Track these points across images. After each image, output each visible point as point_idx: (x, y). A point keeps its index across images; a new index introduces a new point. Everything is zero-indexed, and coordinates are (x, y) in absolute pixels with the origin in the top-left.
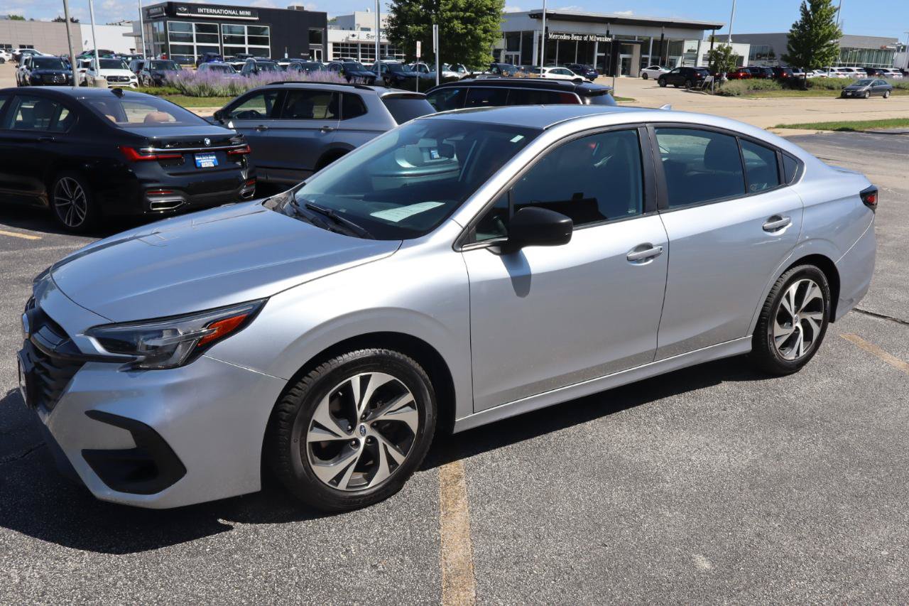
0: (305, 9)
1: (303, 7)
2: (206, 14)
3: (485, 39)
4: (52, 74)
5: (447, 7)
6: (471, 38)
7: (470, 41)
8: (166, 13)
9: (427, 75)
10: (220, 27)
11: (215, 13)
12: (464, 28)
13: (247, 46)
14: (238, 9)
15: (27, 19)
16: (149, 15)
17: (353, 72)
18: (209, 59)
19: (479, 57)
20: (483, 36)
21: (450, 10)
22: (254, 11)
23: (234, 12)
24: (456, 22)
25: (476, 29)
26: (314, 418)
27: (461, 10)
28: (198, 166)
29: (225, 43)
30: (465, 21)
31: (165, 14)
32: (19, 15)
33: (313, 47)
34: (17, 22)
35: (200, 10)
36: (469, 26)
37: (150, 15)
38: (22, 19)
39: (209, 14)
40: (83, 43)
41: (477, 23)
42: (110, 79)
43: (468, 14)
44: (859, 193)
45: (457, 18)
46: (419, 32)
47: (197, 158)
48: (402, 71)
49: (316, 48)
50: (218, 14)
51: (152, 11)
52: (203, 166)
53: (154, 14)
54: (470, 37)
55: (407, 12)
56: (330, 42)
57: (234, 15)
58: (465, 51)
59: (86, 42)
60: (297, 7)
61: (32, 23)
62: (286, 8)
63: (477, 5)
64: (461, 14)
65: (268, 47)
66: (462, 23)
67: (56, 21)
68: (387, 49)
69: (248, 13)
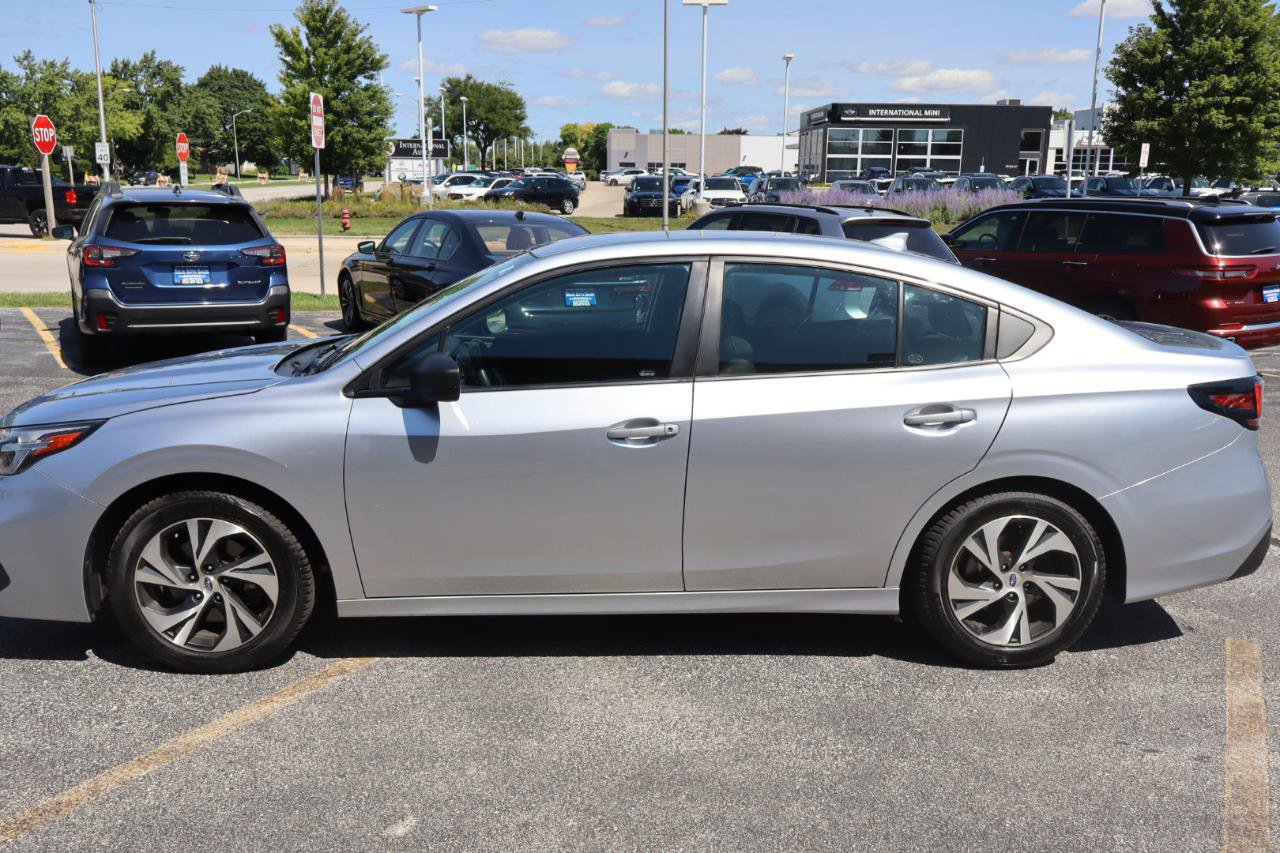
0: (1022, 103)
1: (1019, 101)
2: (880, 116)
3: (1267, 137)
4: (650, 197)
5: (1200, 90)
6: (1242, 135)
7: (1239, 141)
8: (828, 117)
9: (1171, 193)
10: (896, 132)
11: (892, 116)
12: (1228, 121)
13: (929, 157)
14: (922, 107)
15: (686, 132)
16: (809, 121)
17: (1046, 191)
18: (874, 175)
19: (1254, 165)
20: (1264, 131)
21: (1205, 95)
22: (944, 109)
23: (917, 113)
24: (1214, 112)
25: (1251, 121)
26: (142, 556)
27: (1228, 93)
28: (568, 304)
29: (899, 153)
30: (1231, 109)
31: (827, 120)
32: (679, 129)
33: (1024, 155)
34: (677, 136)
35: (872, 112)
36: (1240, 118)
37: (810, 123)
38: (681, 132)
39: (882, 117)
40: (741, 158)
41: (1257, 112)
42: (716, 202)
43: (1239, 99)
44: (1186, 387)
45: (1218, 106)
46: (1152, 131)
47: (568, 295)
48: (1129, 188)
49: (1029, 157)
50: (895, 116)
51: (814, 116)
52: (575, 304)
53: (816, 120)
54: (1239, 135)
55: (1134, 100)
56: (1052, 149)
57: (917, 116)
58: (1229, 156)
59: (745, 157)
60: (1010, 101)
61: (690, 136)
62: (994, 103)
63: (1257, 85)
64: (1227, 99)
65: (959, 157)
66: (1227, 114)
67: (722, 133)
68: (1099, 156)
69: (936, 113)
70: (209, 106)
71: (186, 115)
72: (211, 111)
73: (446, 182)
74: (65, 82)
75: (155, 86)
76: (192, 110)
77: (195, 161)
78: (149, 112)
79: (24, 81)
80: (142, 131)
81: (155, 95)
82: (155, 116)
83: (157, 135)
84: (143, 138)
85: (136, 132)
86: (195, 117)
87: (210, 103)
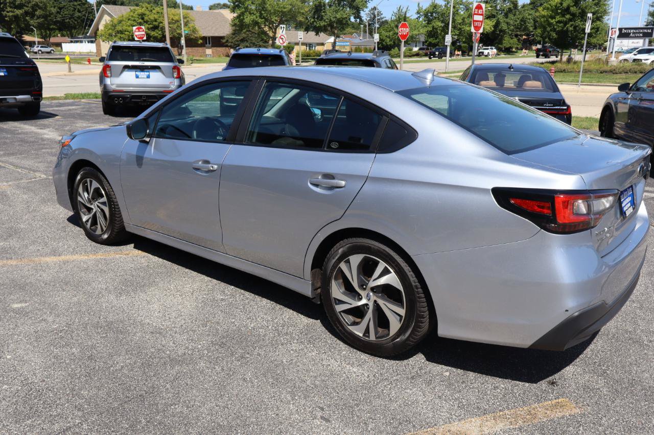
70: (529, 14)
71: (517, 19)
72: (530, 17)
73: (635, 52)
74: (461, 6)
75: (505, 5)
76: (521, 17)
77: (519, 43)
78: (498, 19)
79: (444, 7)
80: (493, 29)
81: (504, 10)
82: (501, 21)
83: (501, 31)
84: (494, 32)
85: (489, 29)
86: (521, 21)
87: (530, 13)
